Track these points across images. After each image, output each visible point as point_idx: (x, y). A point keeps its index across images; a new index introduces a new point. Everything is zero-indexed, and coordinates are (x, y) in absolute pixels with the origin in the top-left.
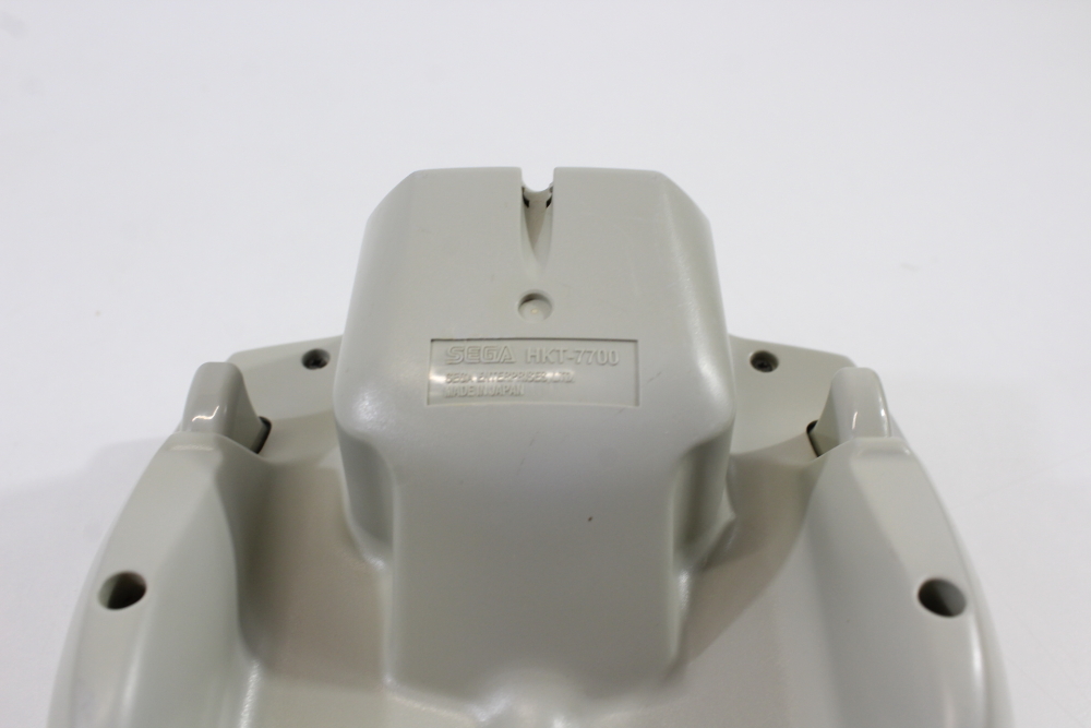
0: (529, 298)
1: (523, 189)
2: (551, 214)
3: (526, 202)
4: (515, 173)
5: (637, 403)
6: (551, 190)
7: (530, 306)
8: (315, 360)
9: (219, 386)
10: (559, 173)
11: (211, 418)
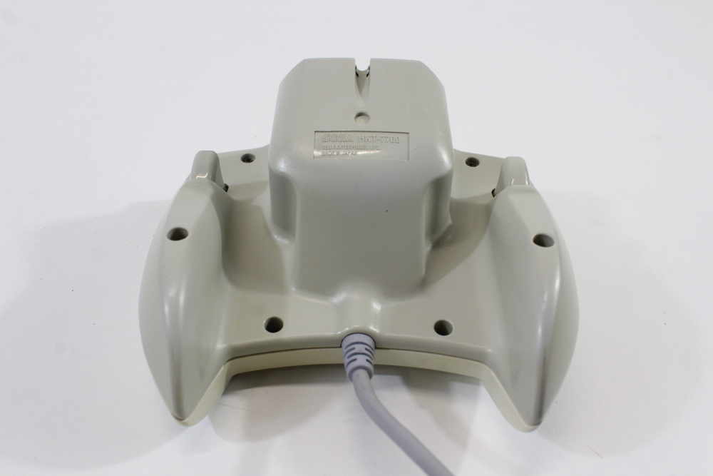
0: (360, 115)
1: (356, 68)
2: (369, 79)
3: (357, 75)
4: (352, 61)
5: (408, 159)
6: (369, 68)
7: (359, 118)
8: (247, 158)
9: (208, 163)
10: (372, 61)
11: (205, 177)
